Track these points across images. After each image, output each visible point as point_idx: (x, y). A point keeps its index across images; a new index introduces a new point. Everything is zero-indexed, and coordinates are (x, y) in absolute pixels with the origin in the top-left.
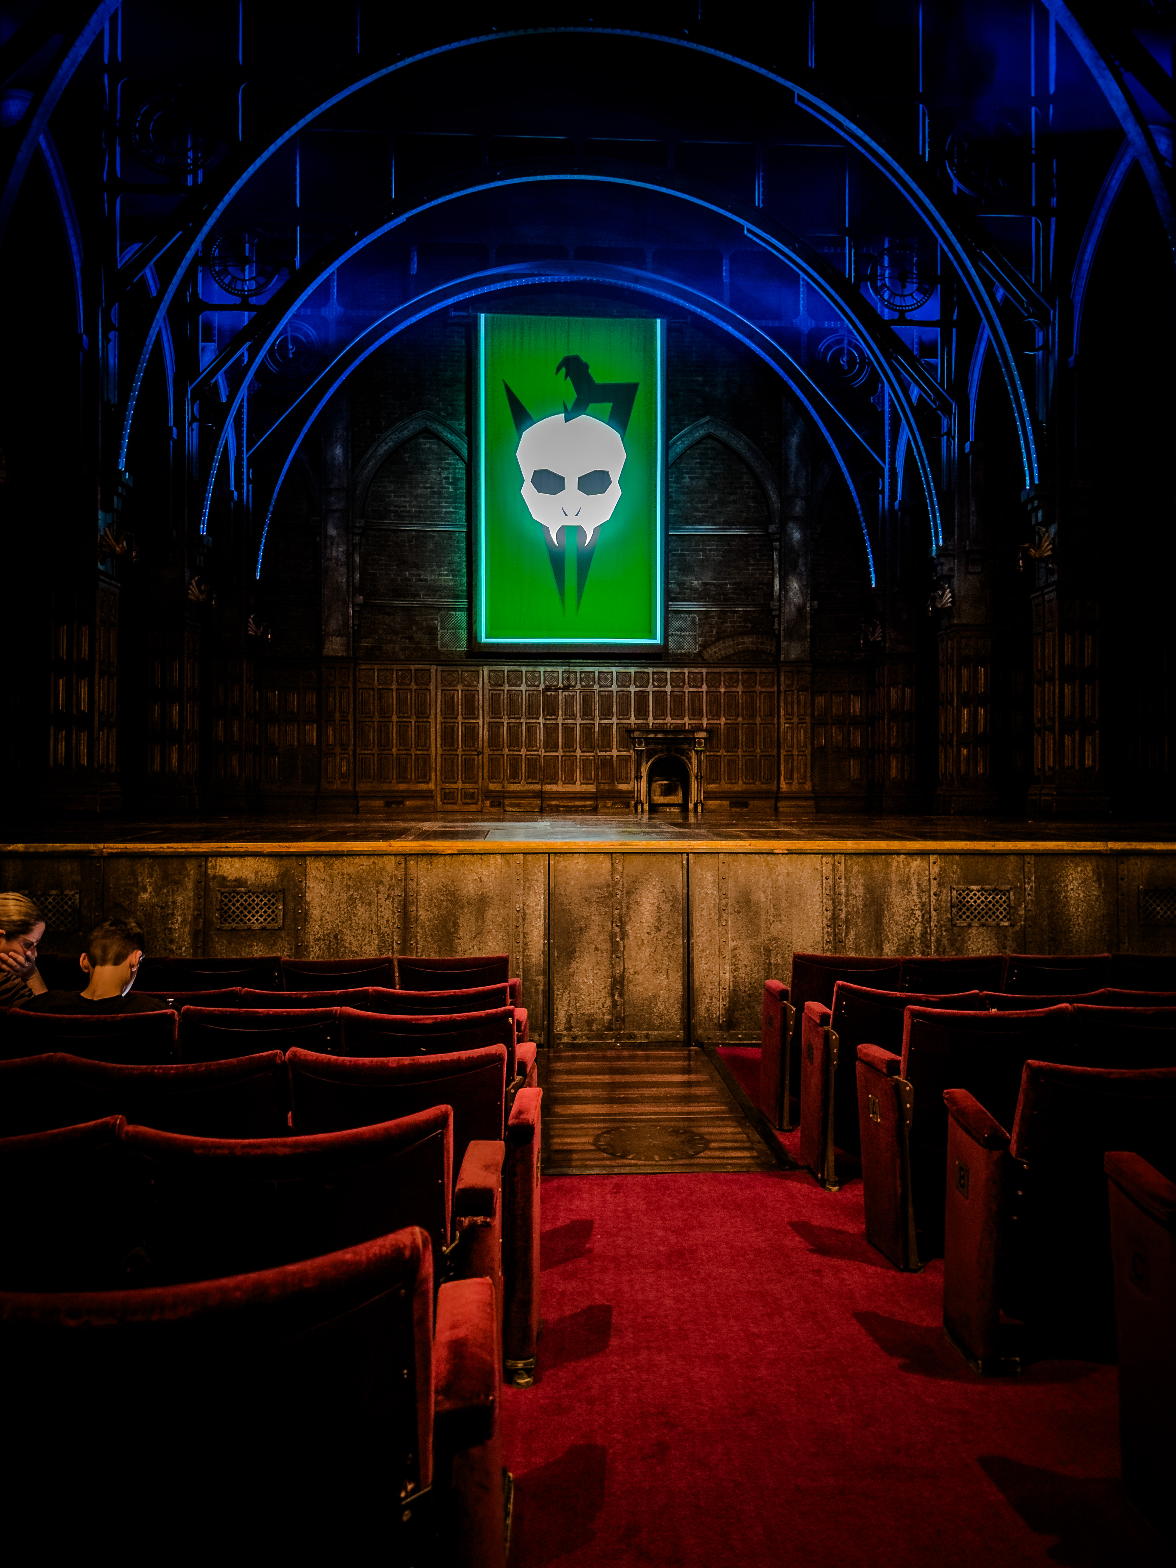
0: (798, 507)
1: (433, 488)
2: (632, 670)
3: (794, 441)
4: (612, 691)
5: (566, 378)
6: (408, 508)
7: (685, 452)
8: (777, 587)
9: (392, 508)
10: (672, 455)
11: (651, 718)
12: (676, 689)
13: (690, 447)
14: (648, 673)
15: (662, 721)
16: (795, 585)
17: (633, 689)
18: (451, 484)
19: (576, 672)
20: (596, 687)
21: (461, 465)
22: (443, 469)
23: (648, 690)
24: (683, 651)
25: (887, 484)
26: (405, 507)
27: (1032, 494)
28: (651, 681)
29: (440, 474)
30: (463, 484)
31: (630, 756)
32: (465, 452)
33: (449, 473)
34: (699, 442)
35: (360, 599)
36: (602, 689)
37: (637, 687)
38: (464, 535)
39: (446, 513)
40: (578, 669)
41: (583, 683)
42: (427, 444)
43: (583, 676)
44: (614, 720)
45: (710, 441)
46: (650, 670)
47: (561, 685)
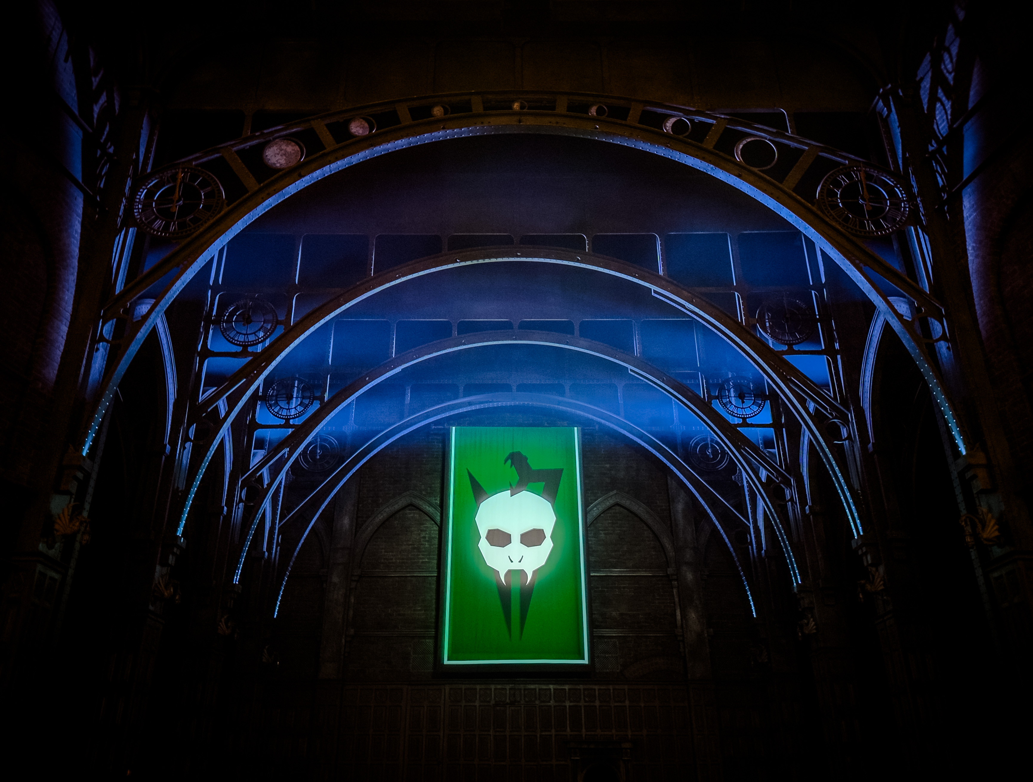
0: (689, 555)
1: (414, 545)
2: (567, 687)
3: (680, 507)
4: (550, 706)
5: (511, 466)
6: (394, 561)
7: (600, 515)
8: (679, 617)
9: (383, 561)
10: (590, 518)
11: (584, 730)
12: (604, 704)
13: (604, 512)
14: (580, 689)
15: (593, 733)
16: (693, 615)
17: (568, 704)
18: (428, 541)
19: (521, 689)
20: (537, 702)
21: (436, 528)
22: (422, 531)
23: (581, 704)
24: (608, 671)
25: (753, 538)
26: (392, 559)
27: (860, 543)
28: (582, 696)
29: (419, 535)
30: (436, 541)
31: (567, 765)
32: (438, 519)
33: (427, 534)
34: (610, 508)
35: (352, 631)
36: (543, 704)
37: (571, 702)
38: (435, 578)
39: (423, 562)
40: (522, 686)
41: (527, 699)
42: (411, 514)
43: (526, 692)
44: (553, 732)
45: (618, 508)
46: (581, 687)
47: (508, 701)
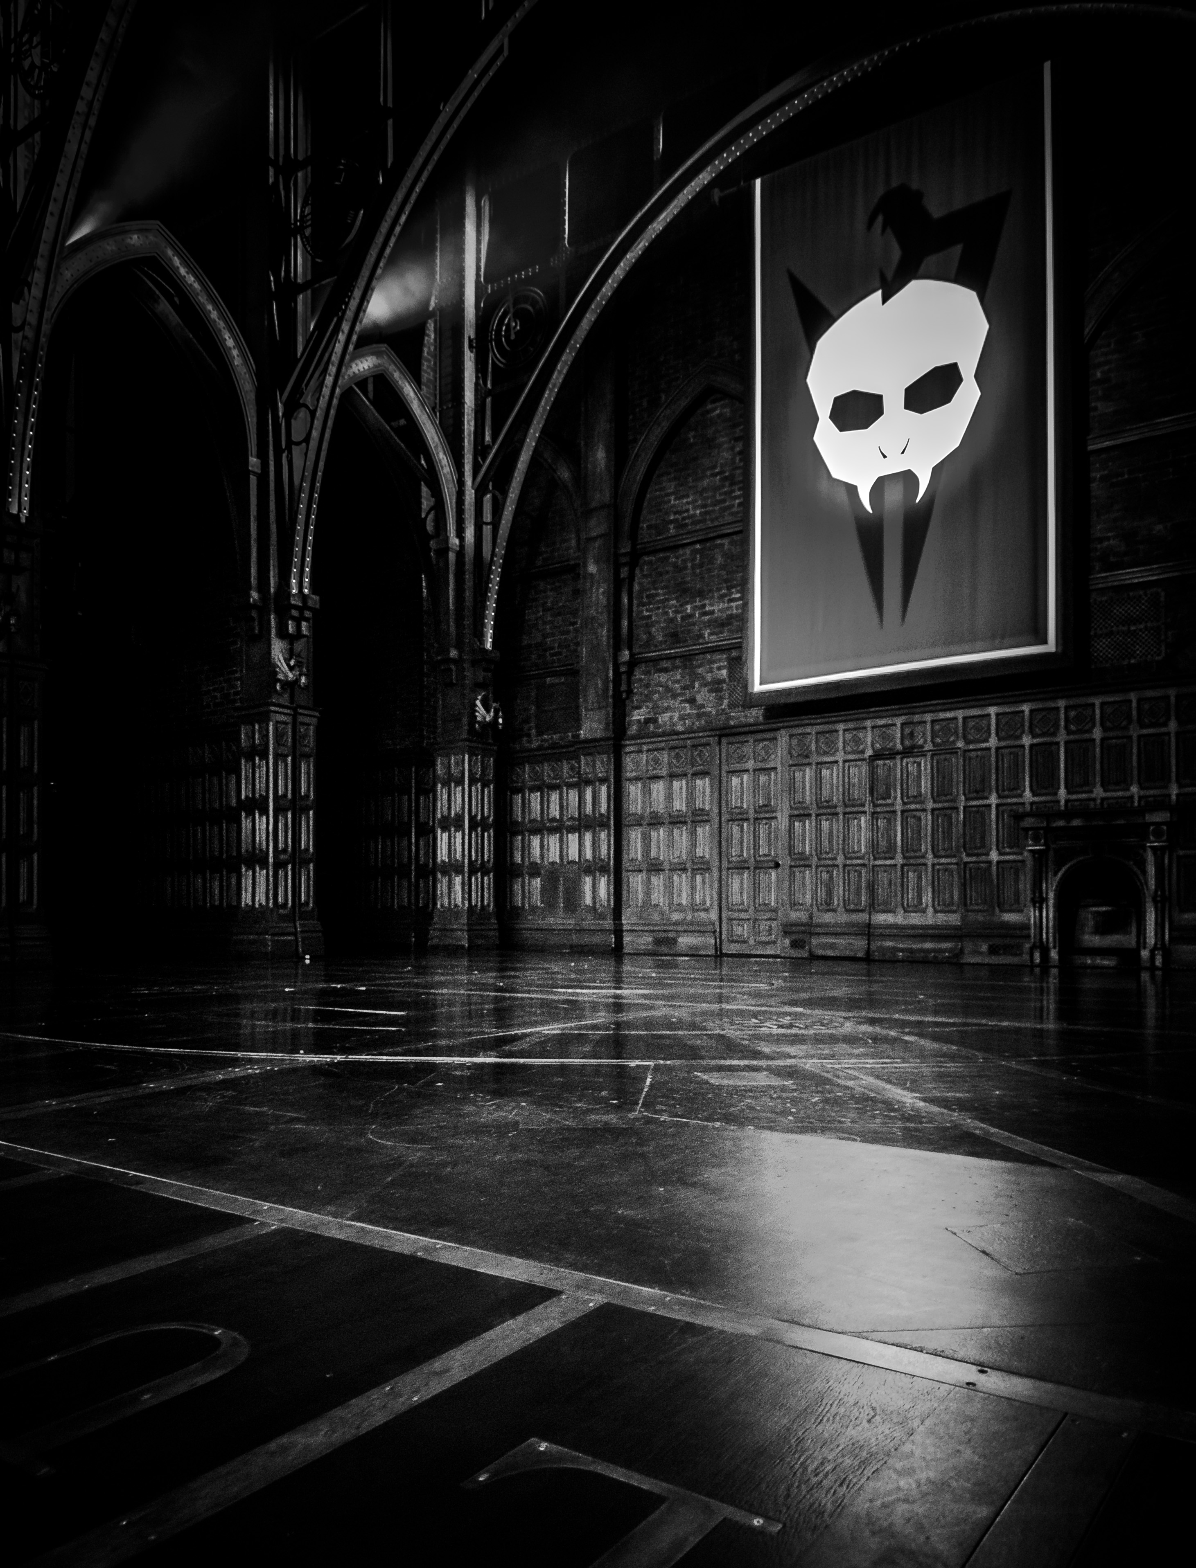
1: (724, 472)
2: (1026, 707)
4: (989, 749)
5: (884, 230)
9: (672, 517)
11: (1062, 792)
12: (1111, 734)
14: (1057, 709)
15: (1084, 796)
17: (1027, 741)
19: (925, 722)
20: (961, 744)
23: (1057, 740)
28: (1062, 723)
29: (732, 449)
31: (1023, 862)
35: (626, 654)
36: (971, 747)
37: (1036, 736)
40: (927, 717)
42: (716, 410)
43: (937, 728)
44: (993, 800)
46: (1061, 703)
47: (899, 747)
